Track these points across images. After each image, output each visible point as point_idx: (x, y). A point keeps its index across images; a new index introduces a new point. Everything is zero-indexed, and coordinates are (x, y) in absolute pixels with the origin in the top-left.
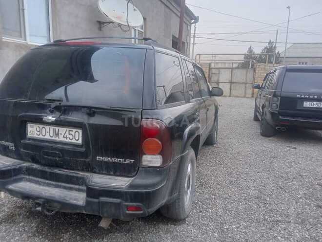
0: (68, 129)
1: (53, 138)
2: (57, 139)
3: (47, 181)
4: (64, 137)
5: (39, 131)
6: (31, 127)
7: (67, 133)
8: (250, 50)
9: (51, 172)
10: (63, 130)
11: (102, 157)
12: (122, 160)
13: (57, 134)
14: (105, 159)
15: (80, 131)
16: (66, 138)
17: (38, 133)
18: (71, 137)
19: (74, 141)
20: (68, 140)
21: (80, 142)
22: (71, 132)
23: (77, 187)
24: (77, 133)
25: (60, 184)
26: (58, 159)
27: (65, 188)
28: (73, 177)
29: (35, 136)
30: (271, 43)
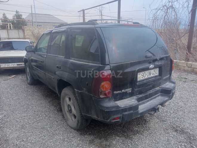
1: (149, 76)
5: (143, 75)
6: (139, 74)
15: (158, 69)
20: (154, 75)
21: (158, 74)
22: (155, 71)
26: (151, 86)
29: (141, 78)
30: (17, 12)
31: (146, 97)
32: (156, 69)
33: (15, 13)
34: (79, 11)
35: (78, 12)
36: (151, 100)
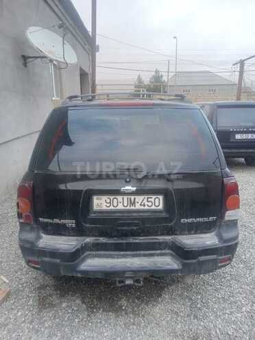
0: (146, 197)
1: (128, 208)
2: (132, 208)
3: (122, 253)
4: (141, 205)
5: (110, 203)
6: (97, 199)
7: (146, 200)
8: (139, 79)
9: (127, 243)
10: (139, 199)
11: (187, 219)
12: (206, 219)
13: (133, 203)
14: (190, 220)
15: (161, 197)
16: (144, 205)
17: (108, 205)
18: (150, 204)
19: (153, 207)
20: (146, 207)
21: (161, 207)
22: (149, 200)
23: (159, 252)
24: (157, 200)
25: (138, 252)
26: (135, 228)
27: (145, 255)
28: (155, 243)
29: (104, 208)
30: (157, 72)
31: (118, 248)
32: (154, 197)
33: (153, 73)
34: (234, 63)
35: (234, 65)
36: (134, 256)
